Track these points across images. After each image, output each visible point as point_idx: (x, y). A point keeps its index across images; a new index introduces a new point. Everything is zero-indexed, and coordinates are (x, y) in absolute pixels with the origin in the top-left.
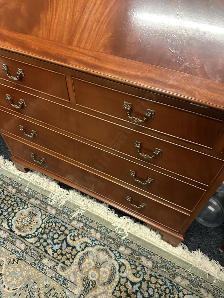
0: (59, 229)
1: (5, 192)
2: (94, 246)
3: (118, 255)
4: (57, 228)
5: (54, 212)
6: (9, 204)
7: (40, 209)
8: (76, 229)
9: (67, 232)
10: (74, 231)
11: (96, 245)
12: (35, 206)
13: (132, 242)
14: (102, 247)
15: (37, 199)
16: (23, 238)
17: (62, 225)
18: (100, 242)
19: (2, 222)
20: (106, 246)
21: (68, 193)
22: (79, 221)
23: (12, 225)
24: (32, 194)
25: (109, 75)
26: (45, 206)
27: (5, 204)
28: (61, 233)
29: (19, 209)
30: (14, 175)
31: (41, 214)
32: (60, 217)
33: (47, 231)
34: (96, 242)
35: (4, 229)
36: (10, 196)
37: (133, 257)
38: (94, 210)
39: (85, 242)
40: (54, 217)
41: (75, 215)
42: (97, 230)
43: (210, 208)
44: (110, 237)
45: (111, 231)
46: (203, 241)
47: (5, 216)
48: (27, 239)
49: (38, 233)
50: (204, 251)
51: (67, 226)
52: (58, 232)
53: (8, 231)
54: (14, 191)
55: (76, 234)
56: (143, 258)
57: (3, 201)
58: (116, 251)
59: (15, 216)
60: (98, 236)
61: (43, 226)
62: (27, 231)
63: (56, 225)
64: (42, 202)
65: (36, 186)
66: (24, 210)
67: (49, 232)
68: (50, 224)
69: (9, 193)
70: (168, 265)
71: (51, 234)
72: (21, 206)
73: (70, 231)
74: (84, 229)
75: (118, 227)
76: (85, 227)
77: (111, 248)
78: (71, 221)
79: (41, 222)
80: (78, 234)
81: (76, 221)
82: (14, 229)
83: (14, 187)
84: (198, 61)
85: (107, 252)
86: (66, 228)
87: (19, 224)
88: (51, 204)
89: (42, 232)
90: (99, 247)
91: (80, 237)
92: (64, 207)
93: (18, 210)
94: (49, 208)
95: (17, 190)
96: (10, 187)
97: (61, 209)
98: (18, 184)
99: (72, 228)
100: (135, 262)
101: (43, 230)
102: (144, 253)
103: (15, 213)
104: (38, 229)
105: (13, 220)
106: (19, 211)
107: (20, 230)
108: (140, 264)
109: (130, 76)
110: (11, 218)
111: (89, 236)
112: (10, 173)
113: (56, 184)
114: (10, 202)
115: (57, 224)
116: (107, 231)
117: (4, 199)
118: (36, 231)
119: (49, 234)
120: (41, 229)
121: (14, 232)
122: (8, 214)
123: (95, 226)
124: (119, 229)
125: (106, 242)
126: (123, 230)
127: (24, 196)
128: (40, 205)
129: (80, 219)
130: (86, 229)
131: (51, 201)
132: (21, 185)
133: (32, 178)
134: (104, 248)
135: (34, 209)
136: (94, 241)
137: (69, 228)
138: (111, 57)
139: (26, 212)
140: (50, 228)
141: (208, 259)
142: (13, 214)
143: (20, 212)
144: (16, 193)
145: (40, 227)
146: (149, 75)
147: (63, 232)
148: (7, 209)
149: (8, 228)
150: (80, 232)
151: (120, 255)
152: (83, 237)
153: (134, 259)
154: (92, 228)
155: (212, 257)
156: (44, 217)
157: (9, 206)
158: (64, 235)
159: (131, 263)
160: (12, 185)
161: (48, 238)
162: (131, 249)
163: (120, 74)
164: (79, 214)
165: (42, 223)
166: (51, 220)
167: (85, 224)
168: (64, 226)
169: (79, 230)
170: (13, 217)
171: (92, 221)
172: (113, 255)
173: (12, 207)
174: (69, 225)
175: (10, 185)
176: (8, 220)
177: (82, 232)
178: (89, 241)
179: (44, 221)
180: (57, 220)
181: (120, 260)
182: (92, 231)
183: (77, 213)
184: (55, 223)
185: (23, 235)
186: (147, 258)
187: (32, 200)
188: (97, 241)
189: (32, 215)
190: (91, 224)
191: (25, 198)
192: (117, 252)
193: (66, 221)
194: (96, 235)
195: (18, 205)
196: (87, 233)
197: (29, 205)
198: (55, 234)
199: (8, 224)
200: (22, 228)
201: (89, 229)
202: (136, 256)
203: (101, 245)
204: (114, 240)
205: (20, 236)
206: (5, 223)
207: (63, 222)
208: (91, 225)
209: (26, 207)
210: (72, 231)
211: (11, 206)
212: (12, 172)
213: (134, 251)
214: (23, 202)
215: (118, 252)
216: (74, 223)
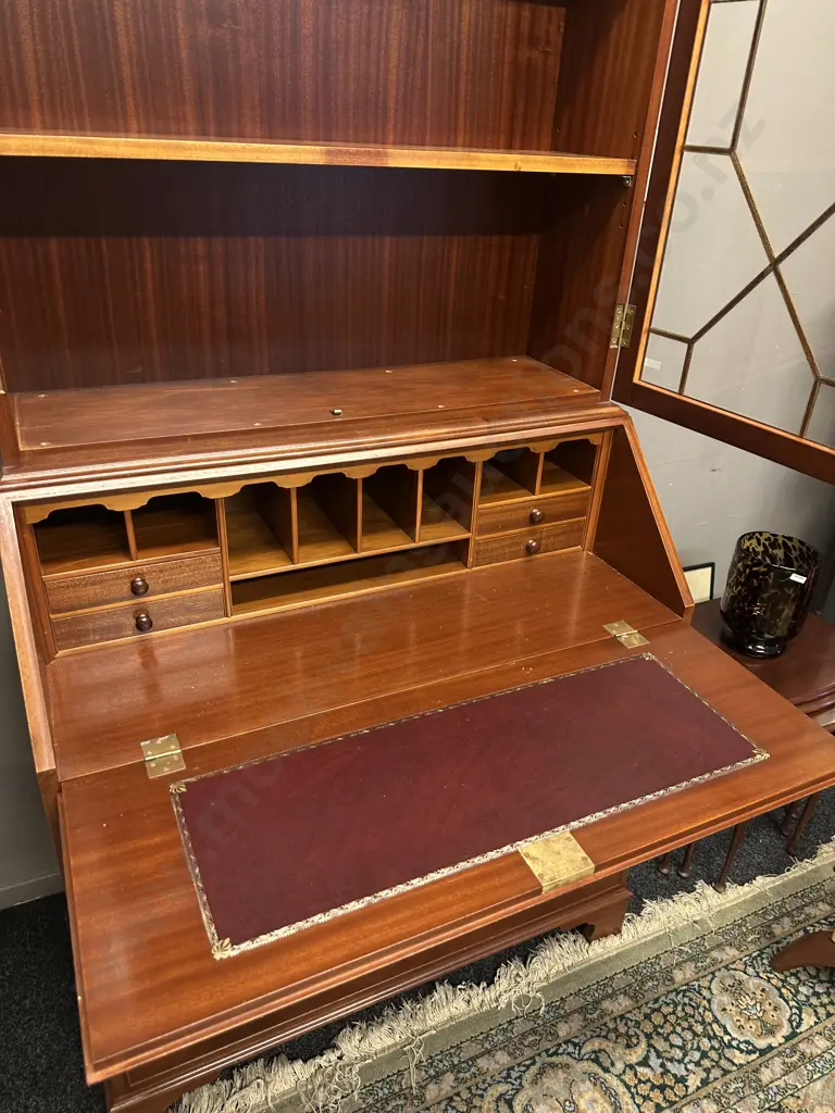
2: (520, 1084)
3: (571, 1049)
8: (451, 1099)
11: (520, 1077)
13: (562, 998)
14: (534, 1070)
18: (519, 1065)
20: (537, 1059)
21: (338, 1052)
22: (437, 1078)
34: (514, 1074)
37: (592, 1021)
39: (498, 1099)
41: (414, 1078)
42: (488, 1052)
44: (524, 1035)
45: (510, 1022)
56: (606, 1004)
58: (560, 1045)
60: (503, 1058)
70: (645, 971)
74: (464, 1081)
75: (513, 999)
76: (461, 1075)
77: (547, 1051)
78: (421, 1098)
80: (468, 1102)
81: (431, 1086)
85: (553, 1066)
90: (528, 1076)
91: (476, 1102)
92: (369, 1090)
97: (370, 1100)
99: (443, 1106)
100: (605, 1024)
102: (597, 995)
108: (615, 1019)
111: (489, 1080)
116: (505, 1030)
123: (475, 1049)
124: (518, 1002)
125: (528, 1052)
126: (526, 997)
129: (432, 1072)
130: (468, 1075)
134: (538, 1065)
136: (509, 1076)
150: (465, 1095)
151: (575, 1045)
152: (482, 1096)
153: (597, 1024)
154: (473, 1059)
159: (603, 1033)
162: (575, 1012)
164: (419, 1066)
167: (454, 1068)
169: (458, 1094)
171: (458, 1047)
172: (565, 1059)
177: (469, 1088)
178: (502, 1088)
181: (583, 1052)
182: (482, 1063)
183: (412, 1069)
186: (611, 996)
188: (512, 1068)
190: (465, 1055)
192: (564, 1046)
194: (497, 1063)
196: (479, 1079)
201: (473, 1069)
202: (595, 1015)
203: (528, 1067)
204: (534, 1031)
208: (467, 1056)
213: (582, 1010)
215: (566, 1042)
216: (432, 1092)
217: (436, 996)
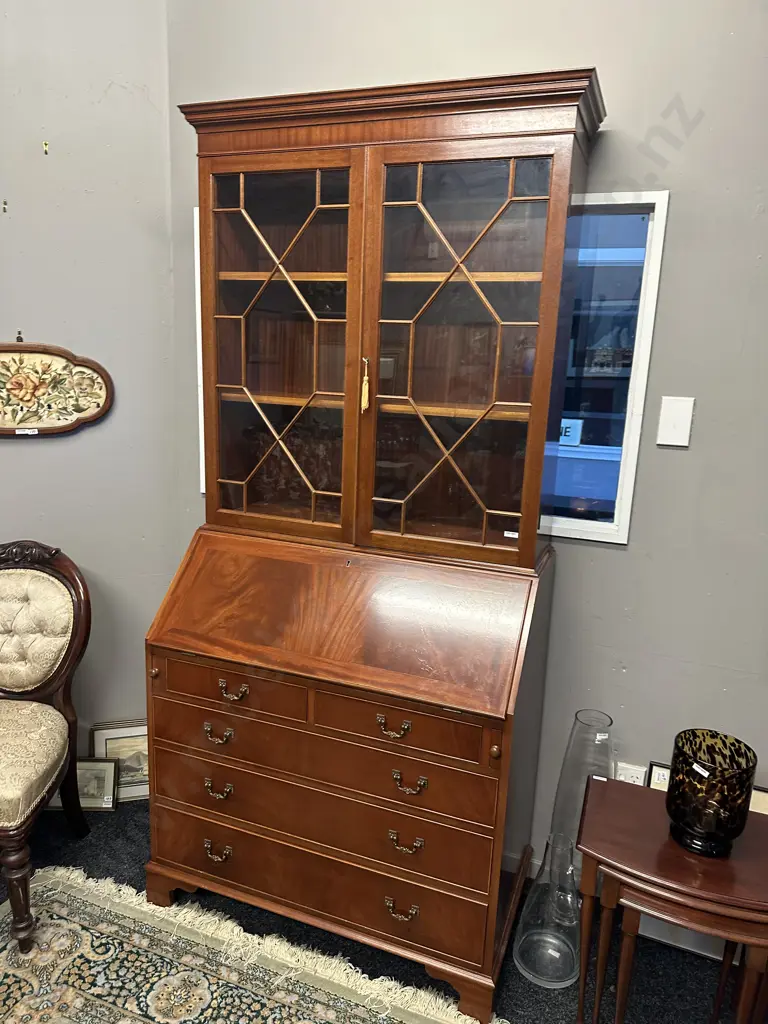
0: (250, 1008)
1: (125, 945)
4: (244, 1007)
5: (234, 977)
6: (136, 968)
7: (205, 974)
8: (284, 1006)
9: (265, 1012)
10: (281, 1010)
12: (193, 969)
13: (401, 1022)
15: (196, 955)
17: (255, 1001)
19: (126, 1002)
21: (261, 941)
22: (289, 992)
23: (148, 1006)
24: (184, 947)
25: (361, 685)
26: (214, 968)
27: (128, 968)
28: (254, 1014)
29: (159, 976)
30: (142, 912)
31: (207, 984)
32: (249, 986)
33: (224, 1012)
35: (131, 1015)
36: (138, 953)
38: (319, 971)
40: (237, 988)
41: (278, 981)
42: (328, 1006)
44: (355, 1017)
45: (357, 1005)
46: (542, 1014)
47: (130, 991)
49: (206, 1018)
51: (264, 1001)
52: (248, 1013)
53: (140, 1018)
54: (145, 943)
55: (285, 1015)
57: (122, 962)
59: (151, 988)
60: (331, 1015)
61: (214, 1004)
62: (181, 1016)
63: (241, 1002)
64: (208, 960)
65: (191, 931)
66: (169, 978)
67: (229, 1015)
68: (229, 1000)
69: (134, 947)
71: (232, 1018)
72: (164, 970)
73: (271, 1010)
74: (300, 1005)
75: (372, 996)
76: (302, 1002)
78: (272, 993)
79: (209, 997)
80: (290, 1015)
81: (283, 992)
82: (152, 1012)
83: (144, 935)
84: (445, 669)
86: (263, 1006)
87: (163, 1004)
88: (227, 963)
89: (214, 1016)
91: (294, 1019)
92: (255, 967)
93: (157, 978)
94: (223, 971)
95: (152, 940)
96: (136, 937)
97: (250, 972)
98: (152, 929)
99: (277, 1005)
101: (216, 1012)
103: (153, 984)
104: (203, 1011)
105: (149, 997)
106: (160, 979)
107: (166, 1015)
109: (383, 685)
110: (144, 993)
111: (312, 1017)
112: (132, 909)
113: (235, 924)
114: (138, 964)
115: (244, 1000)
116: (350, 1006)
117: (126, 959)
118: (201, 1014)
119: (228, 1017)
120: (210, 1010)
121: (153, 1019)
122: (137, 986)
123: (324, 999)
124: (373, 1000)
126: (381, 1002)
127: (167, 951)
128: (205, 967)
129: (290, 988)
130: (305, 1005)
131: (227, 959)
132: (160, 931)
133: (180, 918)
135: (193, 973)
137: (270, 1004)
138: (363, 667)
139: (175, 981)
140: (229, 1008)
142: (148, 986)
143: (162, 981)
144: (151, 945)
145: (209, 1006)
146: (402, 683)
147: (258, 1012)
148: (134, 978)
149: (139, 1012)
150: (293, 1011)
152: (300, 1019)
154: (316, 1001)
156: (214, 988)
157: (138, 971)
158: (260, 1018)
160: (138, 932)
163: (373, 683)
164: (287, 979)
165: (212, 999)
166: (230, 993)
167: (303, 997)
168: (259, 1001)
169: (290, 1008)
170: (148, 992)
171: (316, 990)
173: (143, 973)
174: (269, 999)
175: (135, 931)
176: (138, 998)
177: (298, 1011)
179: (215, 995)
180: (241, 991)
182: (318, 1007)
183: (283, 977)
184: (239, 997)
185: (174, 1022)
187: (186, 959)
189: (187, 984)
190: (314, 996)
191: (170, 956)
193: (261, 992)
194: (326, 1014)
195: (156, 968)
196: (308, 1012)
197: (181, 968)
198: (241, 1017)
199: (138, 1005)
200: (171, 1010)
201: (311, 1005)
204: (364, 1020)
206: (131, 1004)
207: (257, 995)
208: (315, 998)
209: (174, 971)
210: (277, 1011)
211: (141, 970)
212: (138, 907)
214: (168, 963)
216: (280, 995)
217: (333, 960)
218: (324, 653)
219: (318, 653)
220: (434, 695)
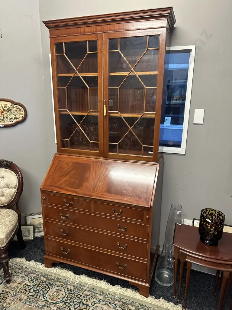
0: (77, 297)
1: (39, 280)
2: (100, 303)
3: (114, 306)
4: (75, 296)
5: (72, 288)
6: (42, 286)
7: (63, 287)
8: (87, 295)
9: (82, 298)
10: (86, 297)
11: (101, 302)
12: (59, 286)
13: (122, 298)
14: (104, 303)
15: (60, 282)
16: (55, 303)
17: (79, 294)
18: (103, 300)
19: (40, 297)
20: (107, 302)
21: (80, 277)
22: (88, 291)
23: (46, 298)
24: (57, 280)
26: (66, 285)
27: (40, 287)
28: (79, 298)
29: (49, 289)
30: (43, 270)
31: (64, 290)
32: (77, 290)
33: (69, 298)
34: (100, 301)
35: (41, 300)
36: (43, 282)
37: (123, 305)
38: (97, 284)
39: (94, 302)
40: (73, 291)
41: (85, 288)
42: (100, 295)
43: (166, 275)
44: (109, 297)
45: (109, 294)
46: (164, 294)
47: (41, 293)
48: (57, 304)
49: (64, 300)
50: (164, 299)
51: (81, 294)
52: (77, 298)
53: (44, 301)
54: (45, 279)
55: (88, 298)
56: (130, 306)
57: (38, 285)
58: (113, 304)
59: (47, 292)
60: (101, 297)
61: (66, 296)
62: (57, 300)
63: (74, 295)
64: (64, 283)
65: (58, 275)
66: (53, 289)
67: (71, 299)
68: (71, 295)
69: (41, 280)
70: (144, 307)
71: (72, 300)
72: (51, 287)
73: (83, 297)
74: (92, 295)
75: (113, 291)
76: (93, 294)
77: (110, 302)
78: (84, 292)
79: (65, 294)
80: (89, 298)
81: (87, 291)
82: (48, 299)
83: (44, 277)
85: (108, 305)
86: (81, 296)
87: (51, 297)
88: (70, 283)
89: (66, 299)
90: (102, 303)
92: (78, 284)
94: (69, 286)
95: (47, 278)
96: (42, 278)
97: (77, 286)
98: (47, 275)
99: (85, 295)
100: (125, 308)
101: (67, 298)
102: (130, 303)
103: (48, 291)
104: (63, 298)
105: (47, 295)
107: (52, 300)
108: (128, 309)
109: (113, 199)
110: (45, 294)
111: (96, 298)
112: (40, 269)
113: (72, 272)
114: (43, 285)
115: (75, 294)
116: (107, 294)
117: (39, 284)
118: (63, 299)
119: (71, 300)
120: (65, 298)
121: (48, 301)
122: (43, 292)
123: (99, 293)
124: (114, 292)
125: (106, 300)
126: (116, 293)
127: (52, 281)
128: (63, 285)
129: (89, 290)
130: (93, 295)
131: (70, 282)
132: (49, 275)
133: (55, 271)
134: (106, 303)
135: (60, 287)
136: (99, 300)
137: (83, 295)
139: (54, 290)
140: (71, 297)
141: (167, 302)
142: (46, 292)
143: (50, 290)
144: (46, 280)
145: (65, 297)
147: (80, 298)
148: (42, 290)
149: (44, 300)
150: (90, 297)
151: (116, 306)
152: (92, 299)
153: (124, 307)
154: (97, 293)
155: (169, 301)
156: (66, 291)
157: (43, 287)
158: (80, 299)
159: (123, 309)
160: (43, 276)
161: (70, 302)
162: (122, 302)
163: (110, 199)
164: (88, 288)
165: (66, 295)
166: (71, 292)
167: (93, 292)
168: (80, 294)
169: (89, 296)
170: (46, 294)
171: (97, 290)
172: (112, 306)
173: (45, 288)
174: (83, 294)
175: (41, 276)
176: (43, 296)
178: (96, 301)
179: (66, 293)
180: (74, 292)
181: (116, 308)
182: (98, 295)
183: (87, 287)
184: (74, 294)
185: (54, 302)
186: (132, 305)
187: (57, 283)
188: (101, 300)
189: (58, 291)
190: (96, 292)
191: (52, 282)
192: (114, 304)
193: (80, 292)
195: (48, 286)
196: (95, 297)
197: (56, 286)
198: (75, 299)
199: (44, 297)
200: (54, 298)
201: (95, 295)
202: (125, 305)
203: (104, 302)
204: (111, 298)
205: (53, 303)
206: (41, 297)
207: (79, 293)
208: (97, 292)
209: (54, 287)
210: (85, 297)
211: (44, 287)
212: (42, 269)
213: (124, 303)
214: (52, 285)
215: (115, 304)
216: (86, 292)
217: (101, 281)
218: (95, 190)
219: (94, 190)
220: (129, 201)
